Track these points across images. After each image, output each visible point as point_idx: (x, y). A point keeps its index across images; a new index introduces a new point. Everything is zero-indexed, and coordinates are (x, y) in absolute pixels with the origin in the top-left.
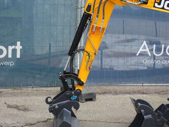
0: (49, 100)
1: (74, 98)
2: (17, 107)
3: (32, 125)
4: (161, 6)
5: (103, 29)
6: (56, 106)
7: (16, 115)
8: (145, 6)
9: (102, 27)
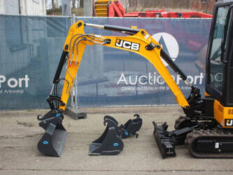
0: (40, 117)
1: (58, 115)
2: (25, 124)
3: (31, 136)
4: (121, 45)
5: (78, 63)
6: (45, 121)
7: (22, 130)
8: (108, 45)
9: (76, 61)
